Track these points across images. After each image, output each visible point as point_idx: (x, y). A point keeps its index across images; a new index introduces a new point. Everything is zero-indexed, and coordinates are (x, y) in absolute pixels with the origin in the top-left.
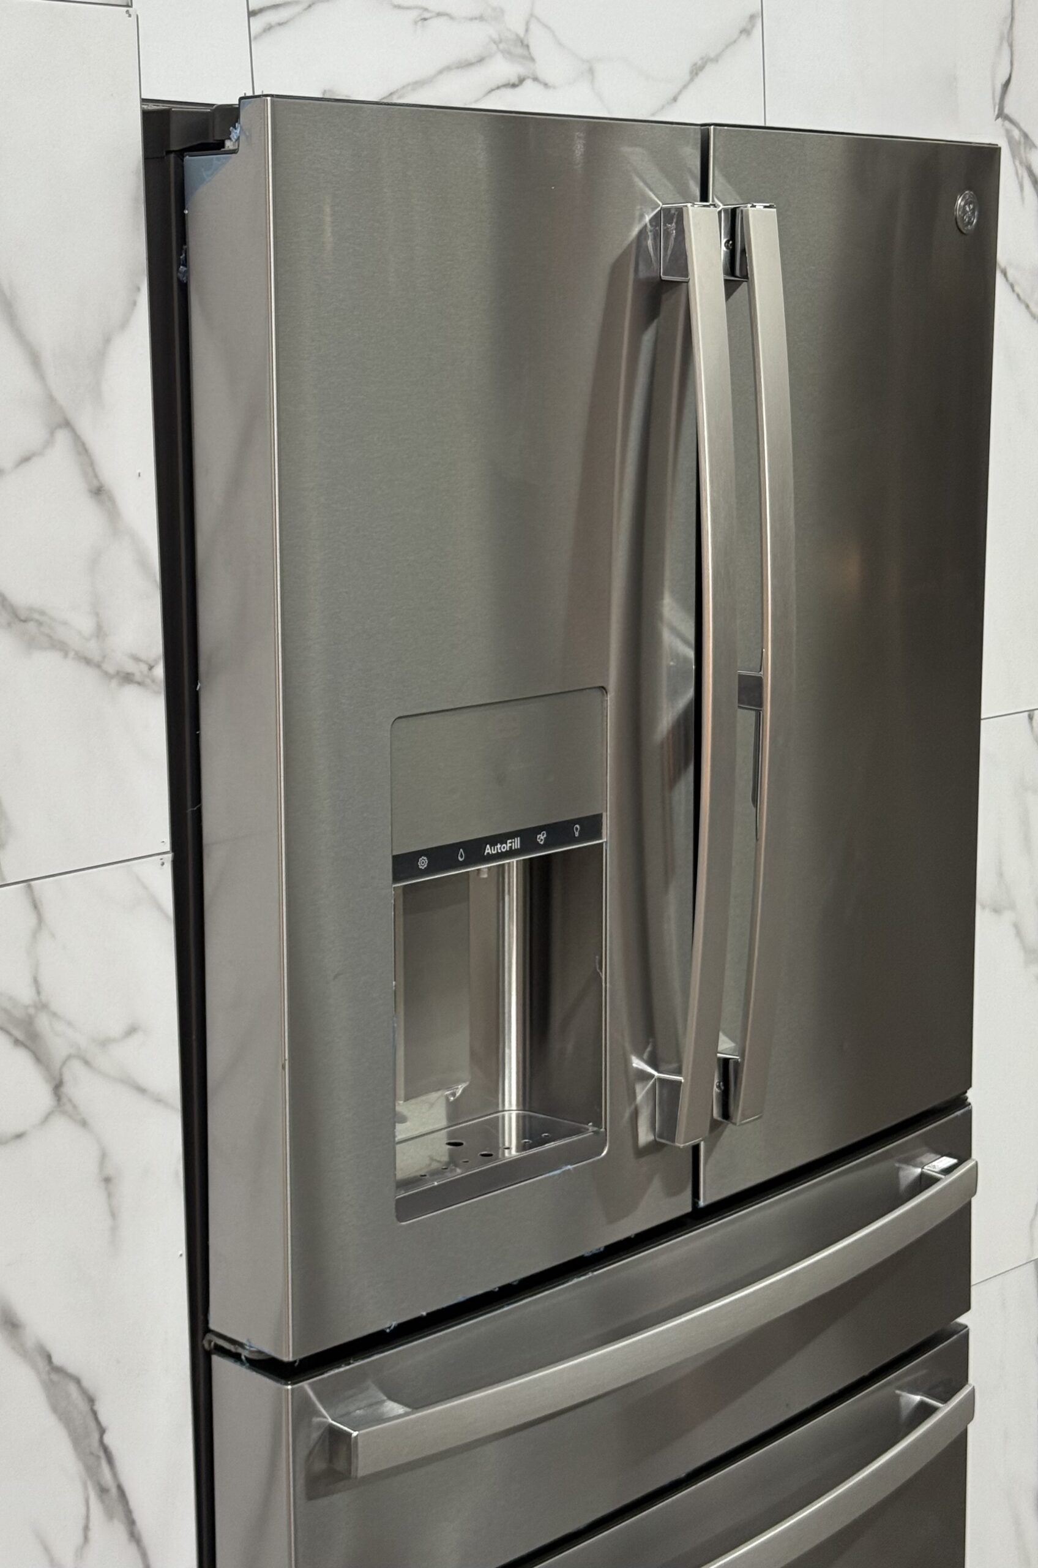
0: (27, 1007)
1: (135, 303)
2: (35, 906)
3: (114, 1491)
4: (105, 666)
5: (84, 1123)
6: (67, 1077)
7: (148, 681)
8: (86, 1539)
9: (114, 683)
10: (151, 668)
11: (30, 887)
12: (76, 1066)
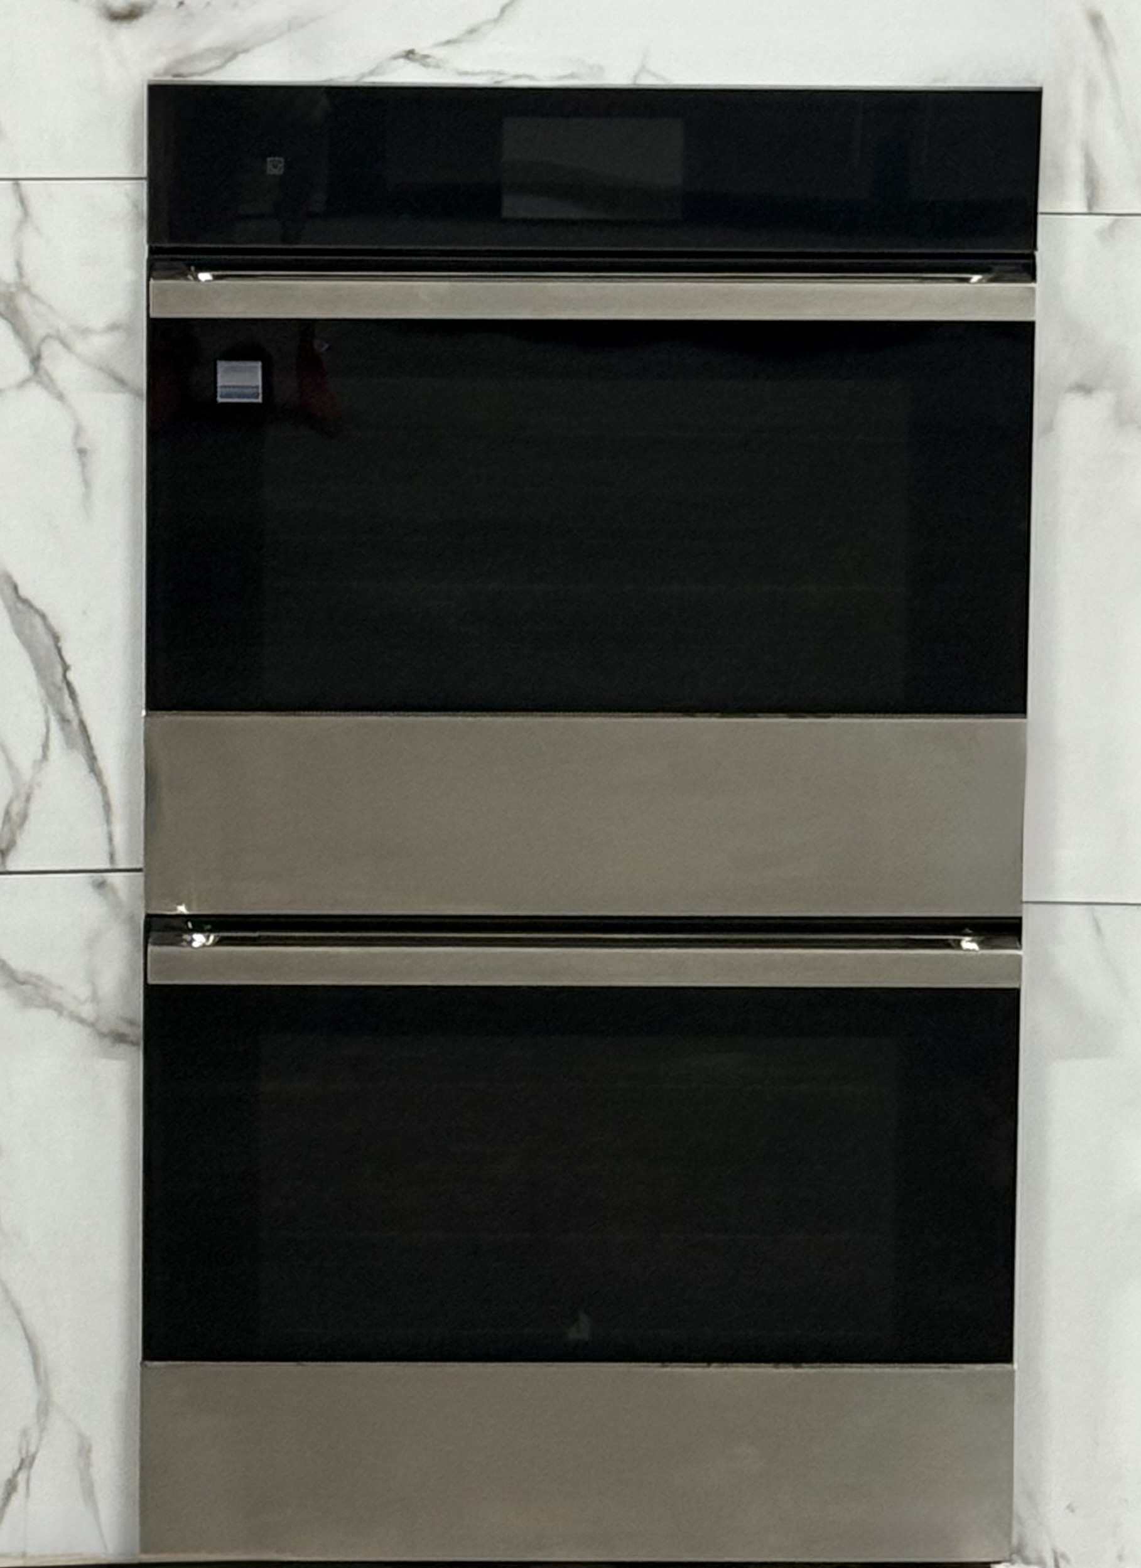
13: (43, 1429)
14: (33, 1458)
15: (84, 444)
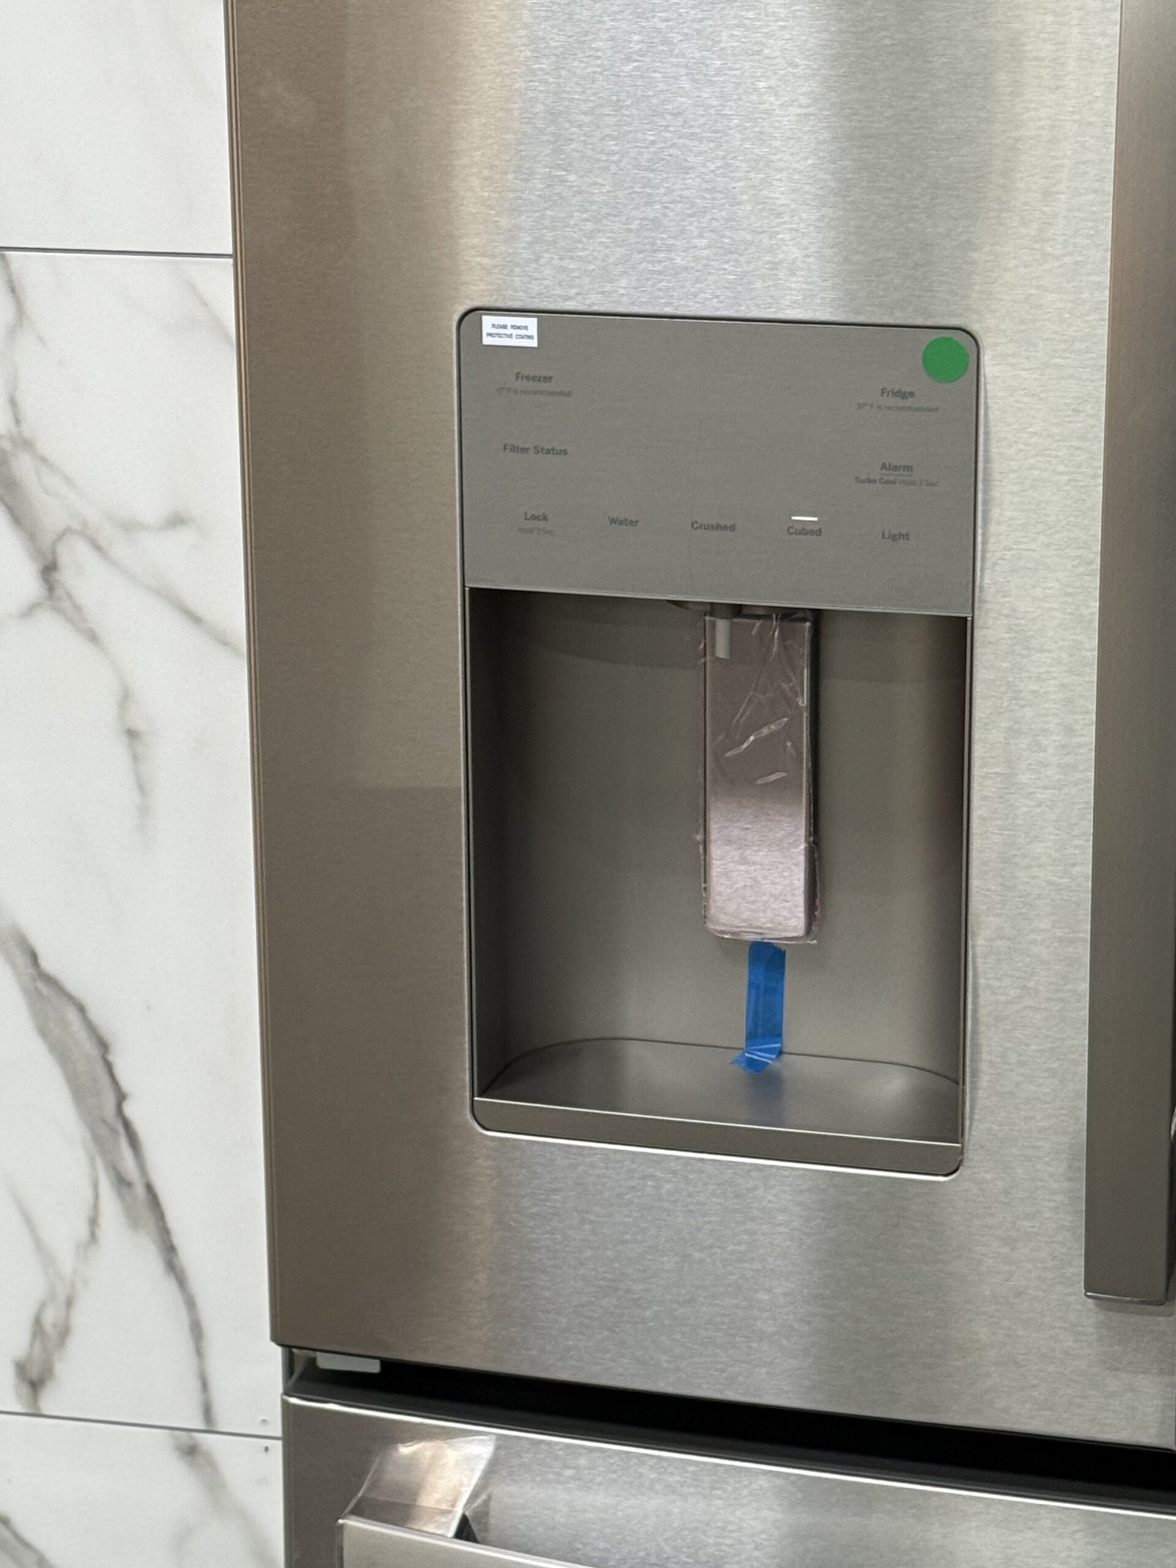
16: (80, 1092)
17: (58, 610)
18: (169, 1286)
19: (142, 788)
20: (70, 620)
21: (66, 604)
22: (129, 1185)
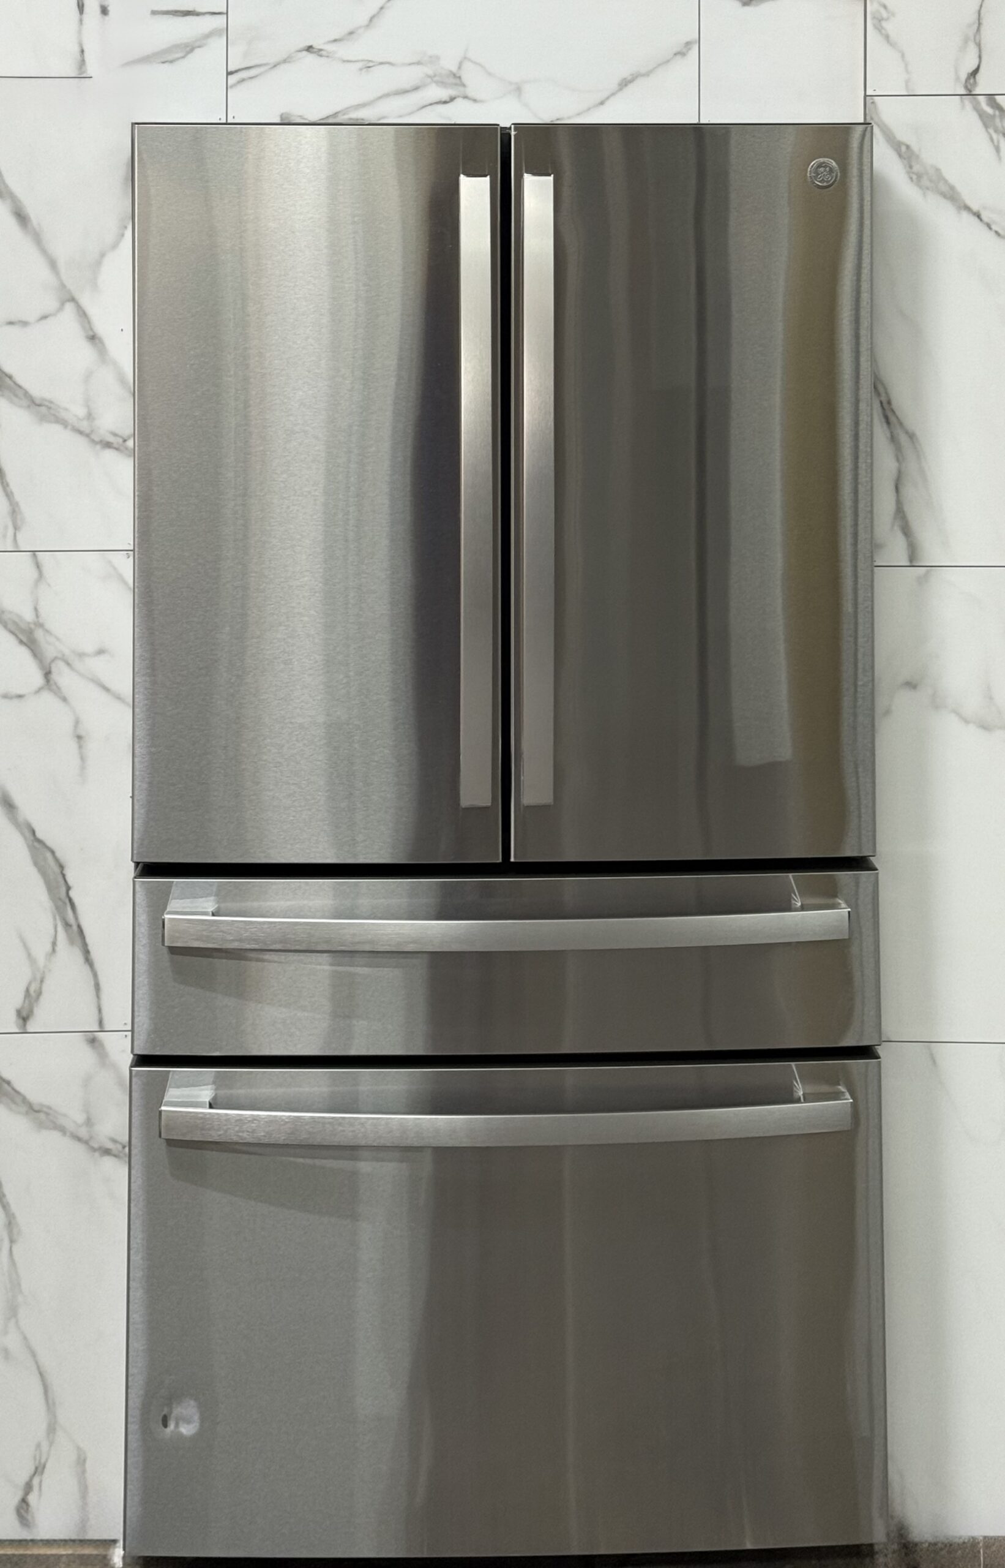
0: (29, 623)
1: (123, 235)
2: (38, 566)
3: (75, 928)
4: (93, 437)
5: (65, 699)
6: (54, 669)
7: (122, 448)
8: (54, 950)
9: (98, 447)
10: (125, 441)
11: (34, 555)
12: (61, 664)
13: (51, 1444)
14: (44, 1467)
15: (82, 733)
16: (51, 888)
17: (50, 690)
18: (88, 967)
19: (83, 758)
20: (55, 694)
21: (54, 687)
22: (70, 926)
